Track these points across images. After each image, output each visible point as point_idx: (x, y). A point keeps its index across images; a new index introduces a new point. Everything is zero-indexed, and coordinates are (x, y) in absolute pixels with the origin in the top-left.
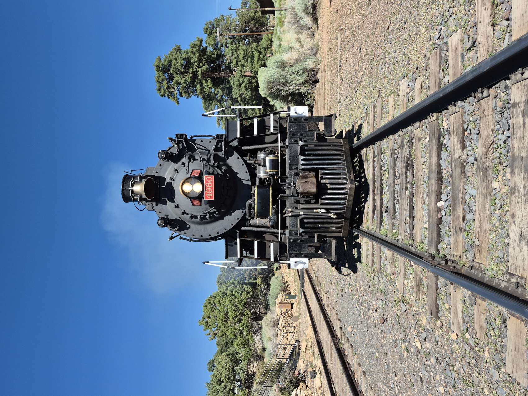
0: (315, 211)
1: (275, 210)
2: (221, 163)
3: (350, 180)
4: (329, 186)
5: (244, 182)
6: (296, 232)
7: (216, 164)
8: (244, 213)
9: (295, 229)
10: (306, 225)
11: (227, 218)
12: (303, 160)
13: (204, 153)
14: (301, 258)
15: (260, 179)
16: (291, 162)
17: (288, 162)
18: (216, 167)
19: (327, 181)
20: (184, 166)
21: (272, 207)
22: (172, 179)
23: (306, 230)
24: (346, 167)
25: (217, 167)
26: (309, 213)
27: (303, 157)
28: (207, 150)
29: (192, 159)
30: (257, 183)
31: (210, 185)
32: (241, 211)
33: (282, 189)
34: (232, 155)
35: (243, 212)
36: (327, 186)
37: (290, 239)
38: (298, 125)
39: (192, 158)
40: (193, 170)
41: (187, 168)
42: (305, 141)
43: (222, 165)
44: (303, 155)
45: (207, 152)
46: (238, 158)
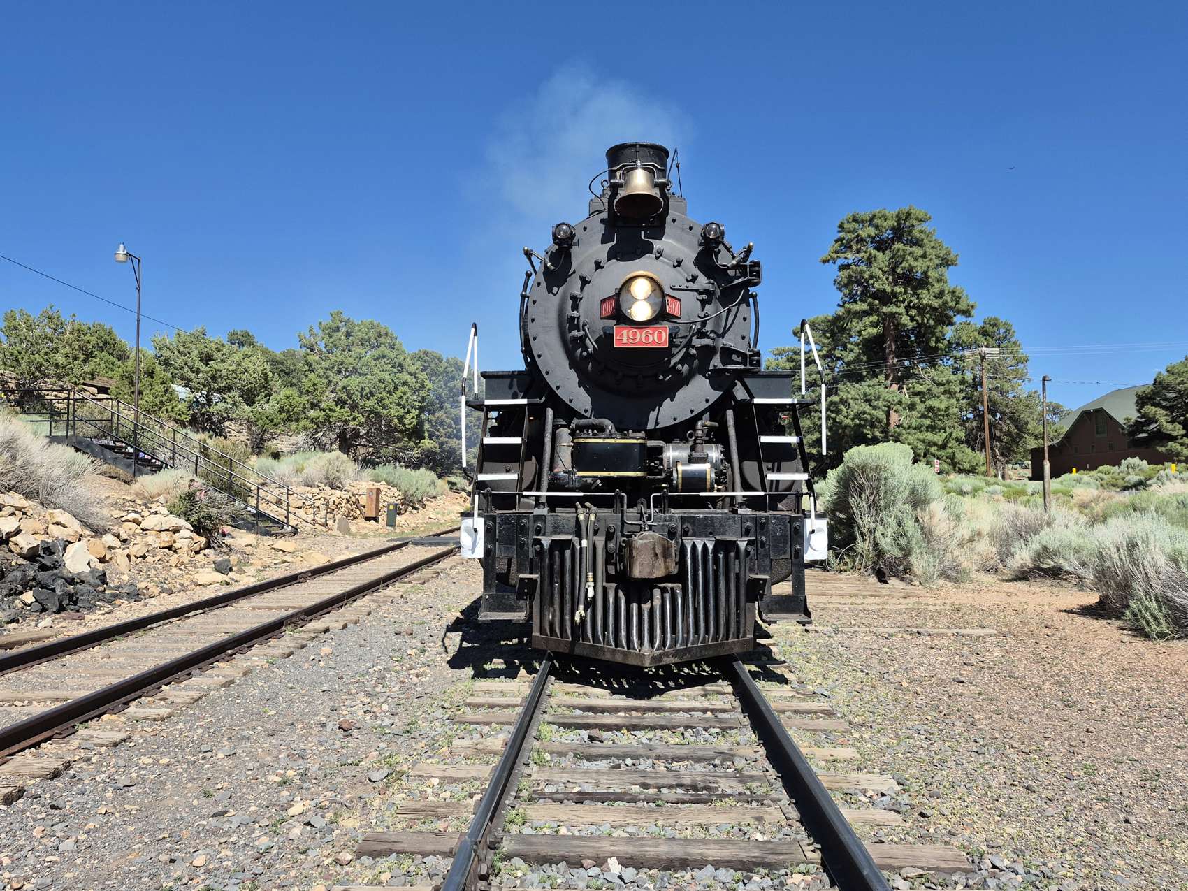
0: (590, 574)
1: (591, 485)
2: (696, 362)
3: (660, 657)
4: (646, 607)
5: (653, 414)
6: (542, 532)
7: (693, 351)
8: (583, 413)
9: (549, 528)
10: (557, 553)
11: (573, 376)
12: (705, 547)
13: (717, 324)
14: (486, 543)
15: (660, 451)
16: (699, 519)
17: (700, 513)
18: (687, 350)
19: (657, 602)
20: (688, 281)
21: (596, 478)
22: (660, 253)
23: (547, 553)
24: (689, 646)
25: (687, 354)
26: (584, 560)
27: (710, 547)
28: (725, 331)
29: (705, 297)
30: (651, 443)
31: (647, 338)
32: (589, 407)
33: (639, 501)
34: (714, 386)
35: (586, 411)
36: (646, 602)
37: (527, 518)
38: (784, 536)
39: (707, 297)
40: (680, 300)
41: (683, 287)
42: (747, 553)
43: (691, 365)
44: (715, 546)
45: (721, 331)
46: (707, 401)
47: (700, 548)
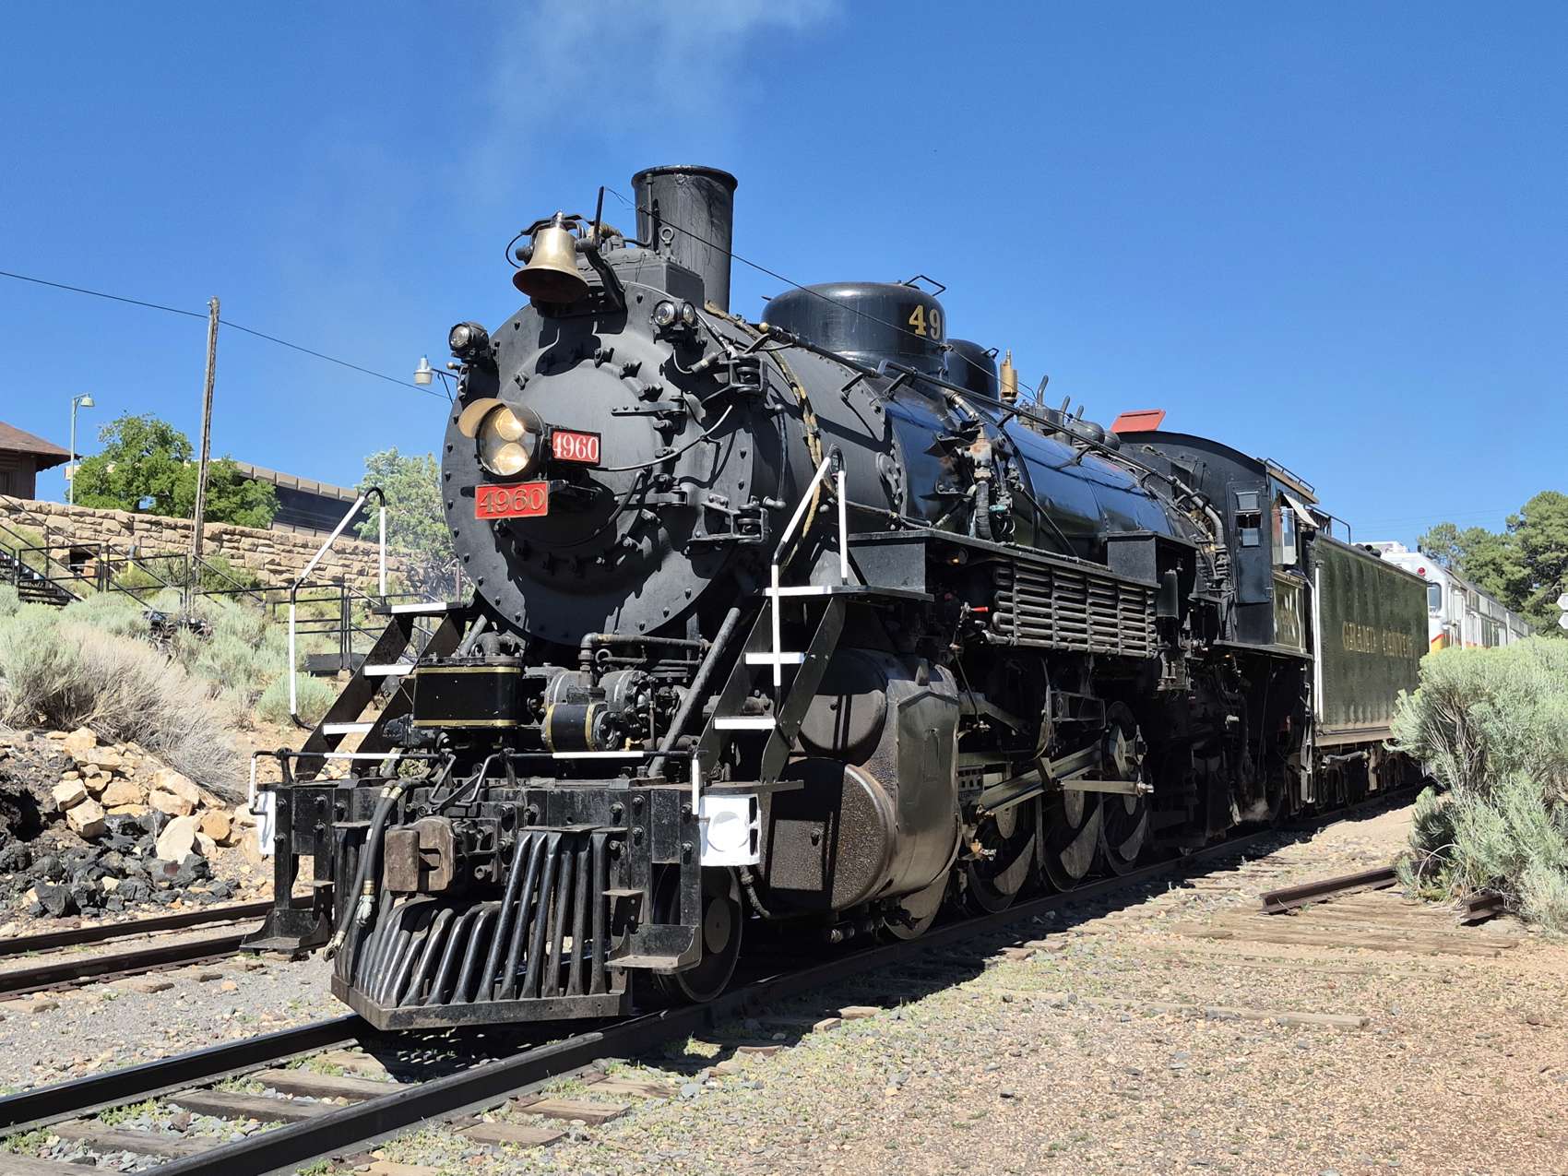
2: (662, 532)
5: (610, 621)
7: (649, 515)
8: (514, 621)
9: (356, 810)
10: (352, 848)
12: (545, 843)
13: (696, 463)
16: (555, 796)
19: (437, 929)
22: (607, 355)
23: (340, 849)
25: (640, 522)
27: (553, 844)
28: (714, 476)
29: (671, 424)
30: (530, 672)
31: (519, 501)
34: (699, 570)
36: (420, 930)
39: (672, 426)
41: (631, 410)
42: (610, 855)
43: (654, 538)
44: (560, 842)
45: (706, 478)
46: (688, 595)
47: (537, 845)
